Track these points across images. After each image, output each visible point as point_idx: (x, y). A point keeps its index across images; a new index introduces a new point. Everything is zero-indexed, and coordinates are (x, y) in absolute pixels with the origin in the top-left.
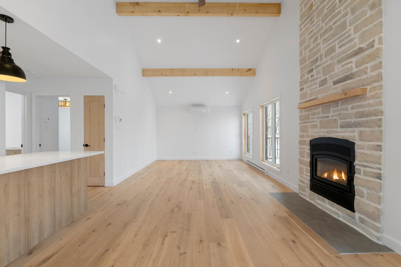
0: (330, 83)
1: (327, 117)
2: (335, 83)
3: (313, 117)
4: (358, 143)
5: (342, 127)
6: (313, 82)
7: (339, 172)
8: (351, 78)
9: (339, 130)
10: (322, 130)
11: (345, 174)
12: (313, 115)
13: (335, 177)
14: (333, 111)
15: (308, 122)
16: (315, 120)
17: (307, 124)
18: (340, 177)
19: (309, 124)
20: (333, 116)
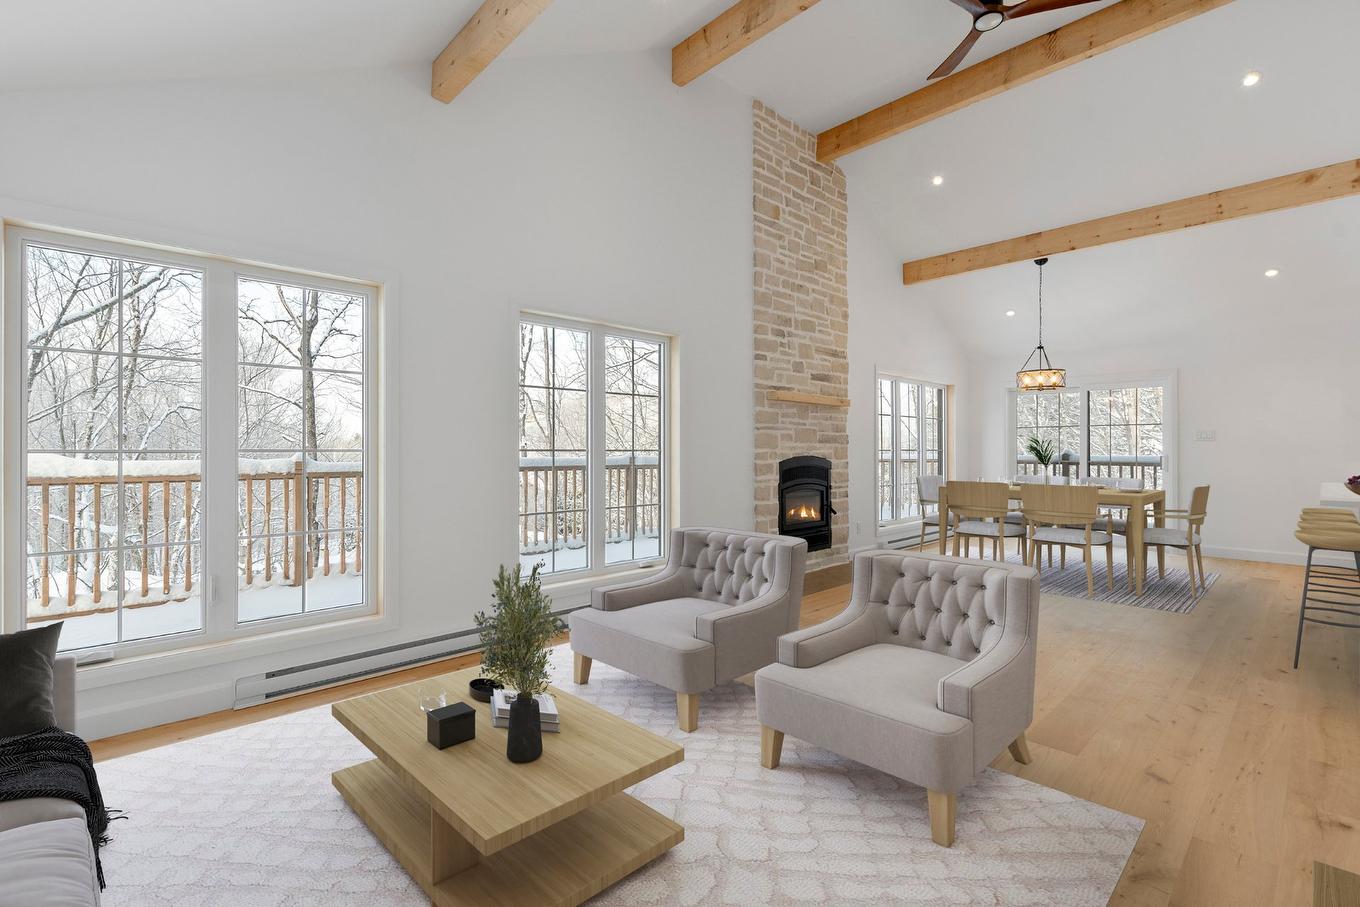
0: (807, 374)
1: (805, 424)
2: (815, 377)
3: (784, 419)
4: (834, 461)
5: (820, 442)
6: (786, 358)
7: (808, 509)
8: (828, 381)
9: (818, 445)
10: (798, 444)
11: (815, 511)
12: (783, 416)
13: (804, 514)
14: (814, 418)
15: (777, 429)
16: (789, 426)
17: (773, 432)
18: (809, 514)
19: (778, 433)
20: (811, 424)
